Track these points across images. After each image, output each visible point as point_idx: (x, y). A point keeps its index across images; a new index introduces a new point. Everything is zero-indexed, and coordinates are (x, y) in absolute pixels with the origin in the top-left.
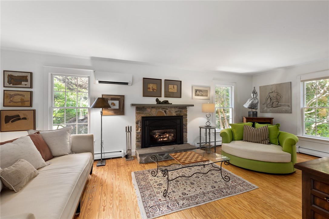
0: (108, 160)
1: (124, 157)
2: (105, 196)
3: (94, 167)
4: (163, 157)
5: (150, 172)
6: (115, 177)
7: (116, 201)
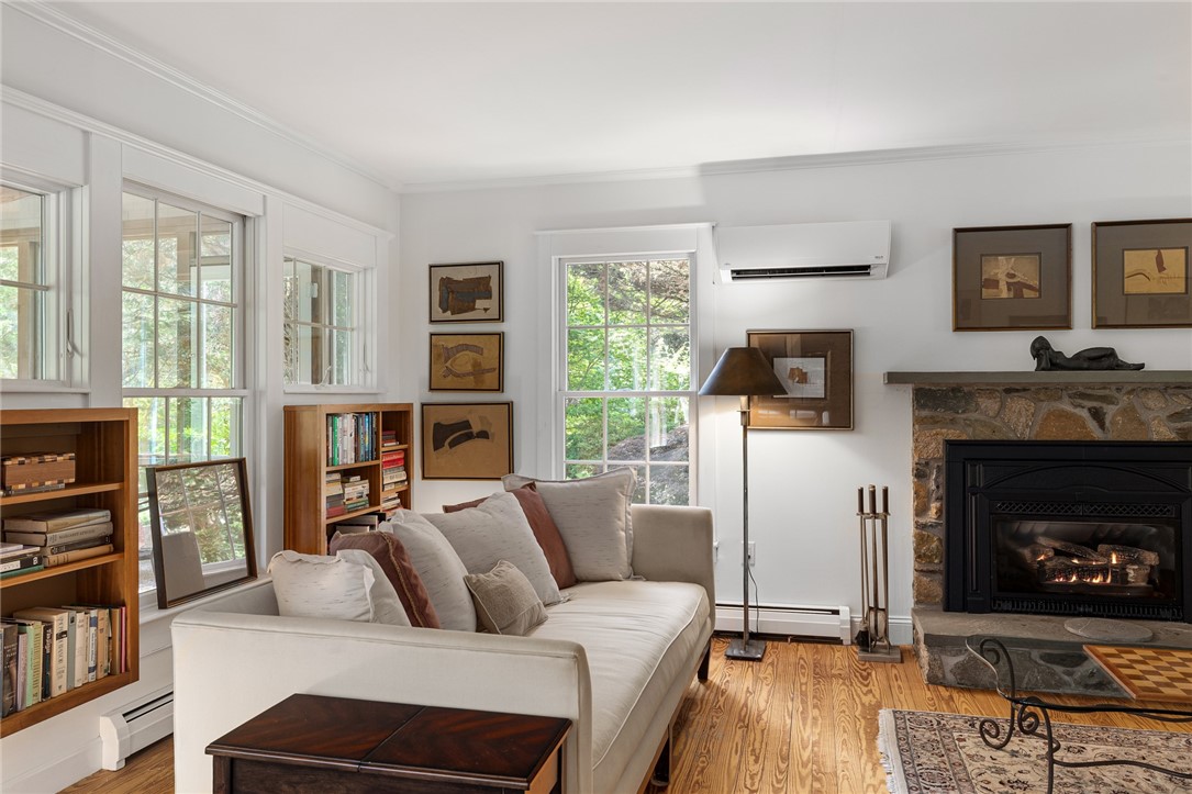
0: (776, 643)
1: (852, 643)
2: (756, 761)
3: (717, 658)
4: (1070, 674)
5: (977, 726)
6: (802, 713)
7: (799, 787)
